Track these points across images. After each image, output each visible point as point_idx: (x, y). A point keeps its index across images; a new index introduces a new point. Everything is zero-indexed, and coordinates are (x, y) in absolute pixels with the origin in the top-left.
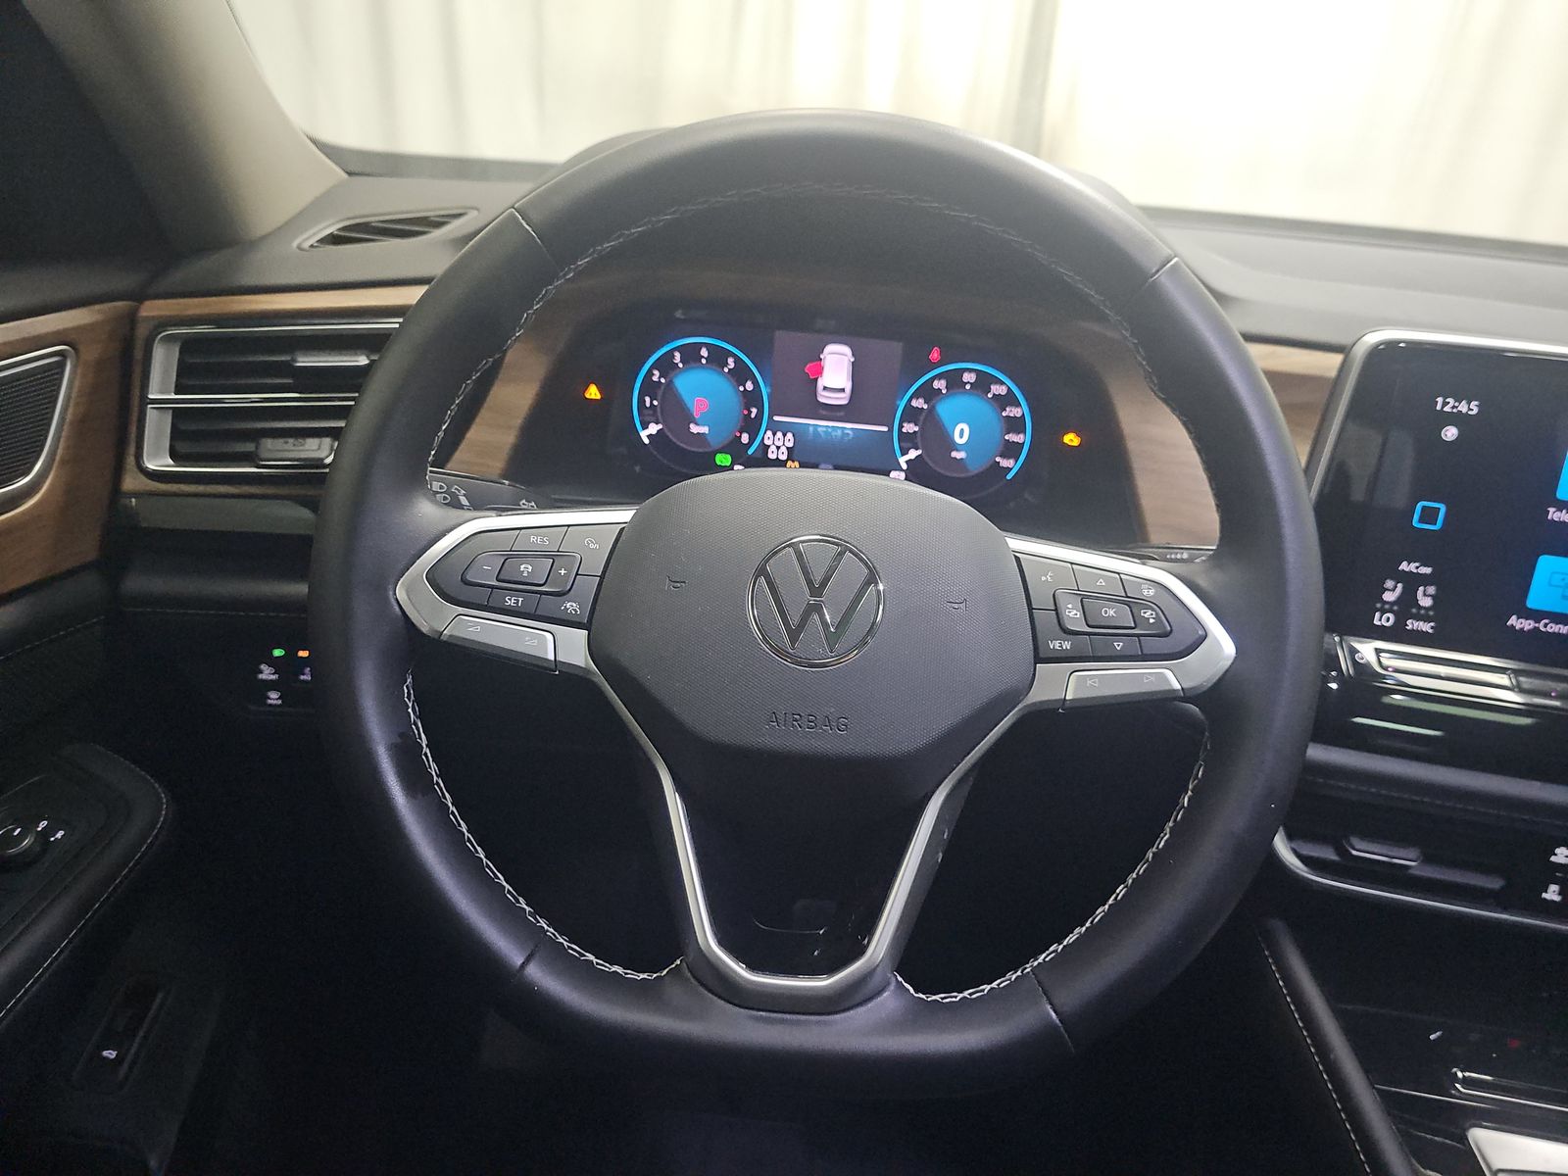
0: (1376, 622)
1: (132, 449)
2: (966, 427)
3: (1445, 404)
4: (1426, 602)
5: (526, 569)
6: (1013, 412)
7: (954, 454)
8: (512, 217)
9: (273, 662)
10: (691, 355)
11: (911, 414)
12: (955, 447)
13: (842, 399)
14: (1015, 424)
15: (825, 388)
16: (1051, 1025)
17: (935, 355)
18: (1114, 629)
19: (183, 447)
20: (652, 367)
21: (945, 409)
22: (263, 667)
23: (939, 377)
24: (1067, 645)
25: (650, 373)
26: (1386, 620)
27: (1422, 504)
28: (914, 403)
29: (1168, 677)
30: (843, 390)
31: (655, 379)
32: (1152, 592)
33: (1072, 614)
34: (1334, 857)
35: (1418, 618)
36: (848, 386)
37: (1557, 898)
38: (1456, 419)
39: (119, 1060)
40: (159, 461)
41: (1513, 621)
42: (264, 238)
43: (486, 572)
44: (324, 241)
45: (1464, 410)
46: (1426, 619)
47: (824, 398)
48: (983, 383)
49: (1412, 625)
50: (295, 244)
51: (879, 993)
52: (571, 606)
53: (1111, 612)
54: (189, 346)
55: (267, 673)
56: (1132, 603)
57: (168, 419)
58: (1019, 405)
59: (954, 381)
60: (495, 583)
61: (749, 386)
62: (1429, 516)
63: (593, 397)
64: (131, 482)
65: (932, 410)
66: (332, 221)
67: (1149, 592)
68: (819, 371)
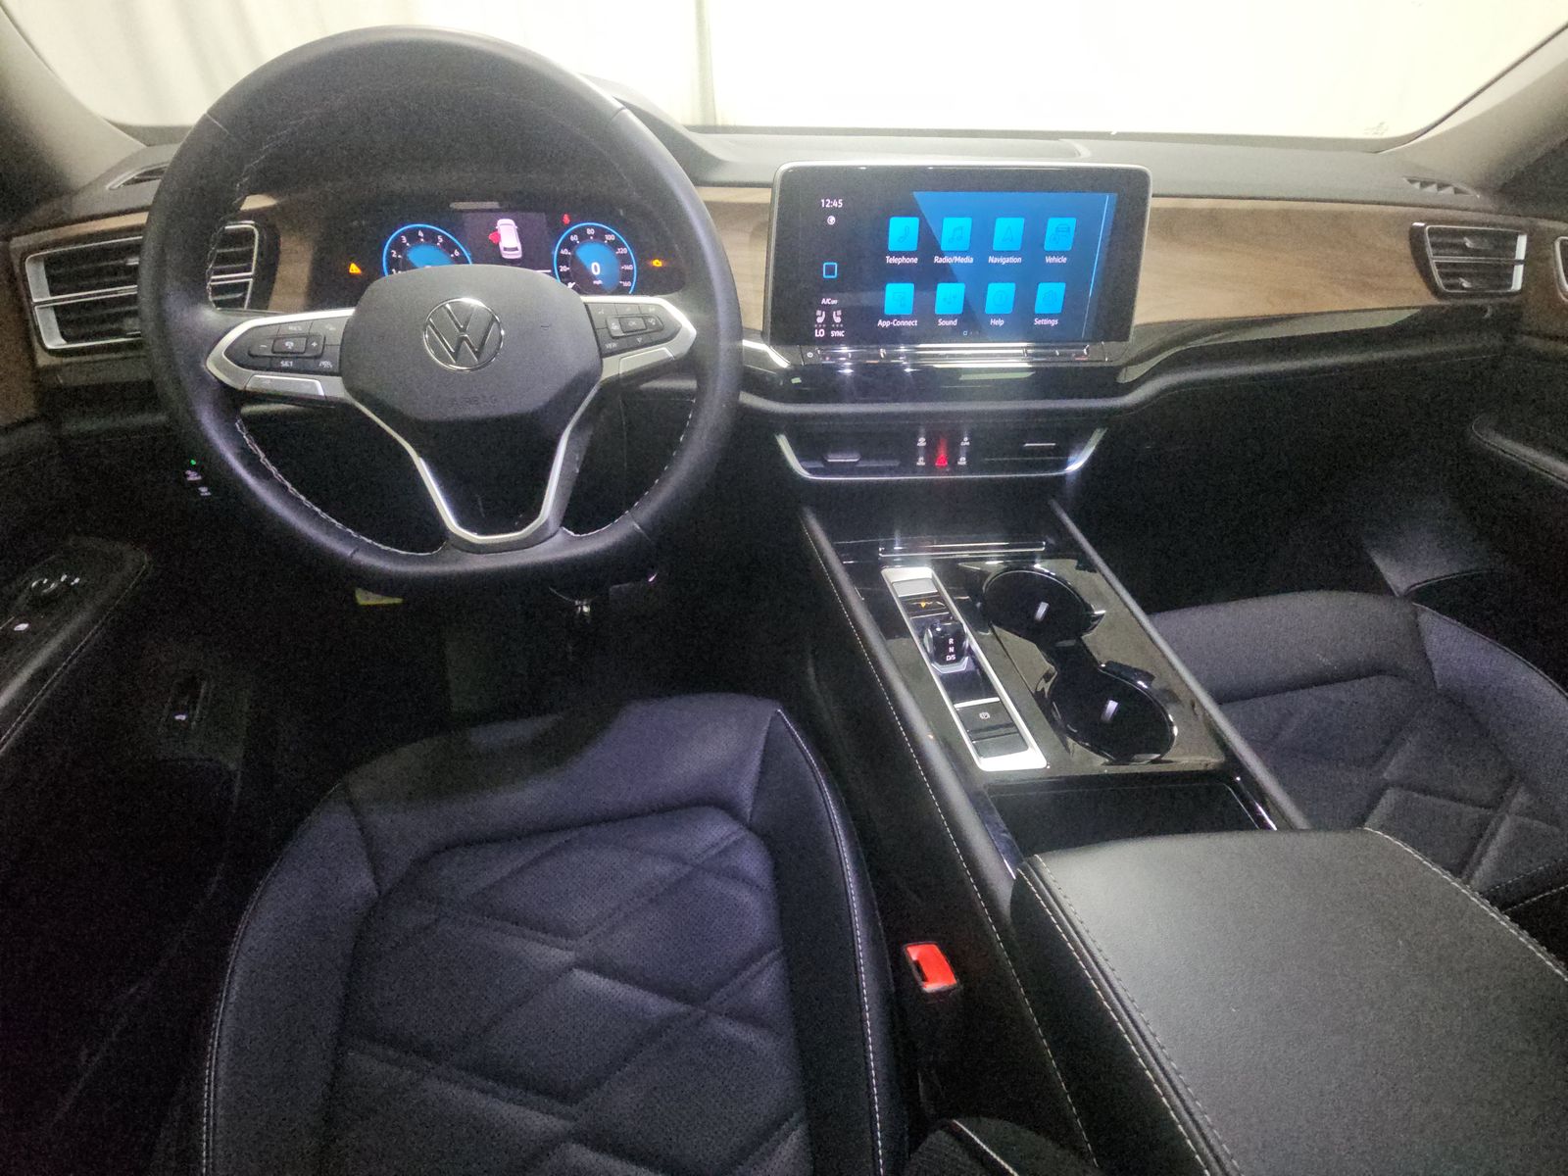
0: (816, 335)
1: (35, 339)
2: (598, 265)
3: (826, 203)
4: (838, 320)
5: (290, 345)
6: (623, 251)
7: (595, 282)
8: (208, 120)
9: (194, 468)
10: (412, 236)
11: (562, 260)
12: (595, 278)
13: (518, 255)
14: (625, 259)
15: (505, 249)
16: (636, 532)
17: (566, 218)
18: (635, 332)
19: (69, 331)
20: (391, 248)
21: (583, 253)
22: (189, 472)
23: (573, 233)
24: (615, 345)
25: (390, 254)
26: (820, 334)
27: (825, 264)
28: (563, 252)
29: (665, 352)
30: (516, 249)
31: (394, 256)
32: (654, 309)
33: (615, 327)
34: (822, 466)
35: (836, 329)
36: (520, 248)
37: (923, 464)
38: (833, 211)
39: (189, 720)
40: (55, 341)
41: (881, 323)
42: (84, 188)
43: (264, 348)
44: (127, 183)
45: (836, 205)
46: (840, 329)
47: (507, 255)
48: (600, 235)
49: (834, 334)
50: (107, 187)
51: (555, 534)
52: (326, 364)
53: (634, 323)
54: (51, 263)
55: (193, 476)
56: (645, 317)
57: (52, 315)
58: (623, 246)
59: (582, 235)
60: (271, 354)
61: (457, 253)
62: (830, 271)
63: (354, 272)
64: (43, 360)
65: (574, 256)
66: (130, 172)
67: (651, 310)
68: (498, 237)
